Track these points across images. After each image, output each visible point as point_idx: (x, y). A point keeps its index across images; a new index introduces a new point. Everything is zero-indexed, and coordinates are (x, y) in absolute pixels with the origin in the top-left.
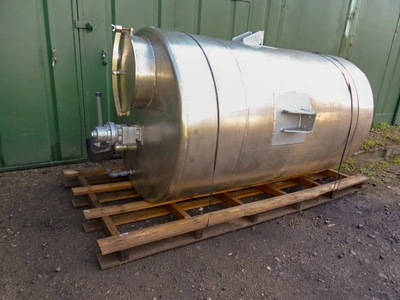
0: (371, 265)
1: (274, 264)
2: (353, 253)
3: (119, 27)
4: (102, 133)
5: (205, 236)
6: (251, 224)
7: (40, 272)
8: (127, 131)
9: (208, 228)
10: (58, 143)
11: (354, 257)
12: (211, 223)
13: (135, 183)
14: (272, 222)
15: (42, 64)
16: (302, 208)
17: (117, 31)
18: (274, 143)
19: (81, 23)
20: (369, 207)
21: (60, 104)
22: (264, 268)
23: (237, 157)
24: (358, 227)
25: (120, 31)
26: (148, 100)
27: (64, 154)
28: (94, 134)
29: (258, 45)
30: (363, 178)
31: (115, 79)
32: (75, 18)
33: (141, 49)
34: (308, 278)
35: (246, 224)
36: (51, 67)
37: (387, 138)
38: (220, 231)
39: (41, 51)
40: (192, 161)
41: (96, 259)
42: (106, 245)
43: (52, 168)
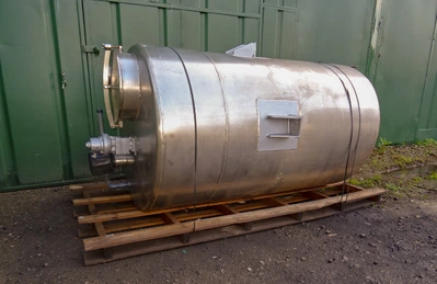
0: (360, 269)
1: (256, 266)
2: (345, 258)
3: (109, 46)
4: (95, 144)
5: (193, 241)
6: (244, 232)
7: (30, 266)
8: (120, 143)
9: (195, 233)
10: (70, 163)
11: (345, 262)
12: (197, 228)
13: (134, 196)
14: (269, 232)
15: (53, 87)
16: (304, 219)
17: (106, 49)
18: (261, 149)
19: (89, 48)
20: (381, 218)
21: (70, 125)
22: (245, 269)
23: (220, 163)
24: (361, 237)
25: (109, 49)
26: (136, 111)
27: (76, 174)
28: (88, 145)
29: (251, 57)
30: (379, 191)
31: (106, 92)
32: (84, 43)
33: (125, 63)
34: (288, 279)
35: (238, 232)
36: (62, 91)
37: (432, 155)
38: (210, 238)
39: (52, 75)
40: (172, 164)
41: (82, 258)
42: (90, 244)
43: (64, 187)
